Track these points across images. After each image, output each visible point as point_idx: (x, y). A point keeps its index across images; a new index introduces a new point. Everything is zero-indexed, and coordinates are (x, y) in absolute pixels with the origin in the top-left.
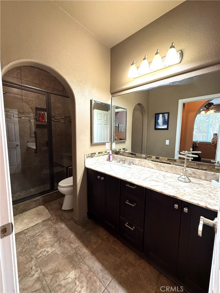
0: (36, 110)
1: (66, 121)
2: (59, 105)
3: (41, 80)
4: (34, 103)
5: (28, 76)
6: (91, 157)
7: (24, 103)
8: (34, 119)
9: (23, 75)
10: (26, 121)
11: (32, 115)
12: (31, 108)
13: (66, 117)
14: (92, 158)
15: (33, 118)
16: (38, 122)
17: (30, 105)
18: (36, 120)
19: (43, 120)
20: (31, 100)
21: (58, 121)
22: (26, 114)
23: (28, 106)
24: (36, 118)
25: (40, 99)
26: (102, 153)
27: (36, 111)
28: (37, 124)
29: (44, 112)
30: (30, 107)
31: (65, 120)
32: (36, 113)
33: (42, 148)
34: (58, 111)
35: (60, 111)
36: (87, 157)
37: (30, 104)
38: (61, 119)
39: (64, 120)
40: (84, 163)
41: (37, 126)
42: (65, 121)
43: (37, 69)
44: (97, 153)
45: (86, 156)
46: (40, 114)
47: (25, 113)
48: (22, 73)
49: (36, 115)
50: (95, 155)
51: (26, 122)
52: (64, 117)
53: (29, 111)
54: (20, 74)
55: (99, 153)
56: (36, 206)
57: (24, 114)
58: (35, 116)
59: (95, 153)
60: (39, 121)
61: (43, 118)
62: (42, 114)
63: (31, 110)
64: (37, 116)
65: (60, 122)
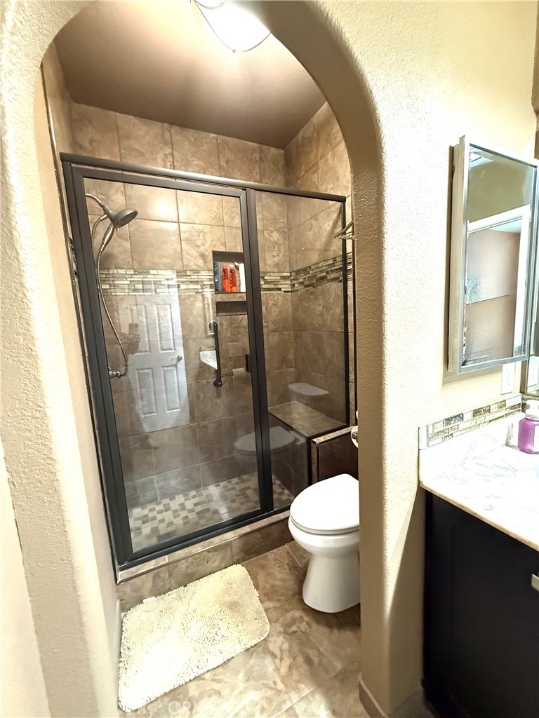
0: (214, 260)
1: (296, 285)
2: (276, 236)
3: (225, 165)
4: (209, 240)
5: (191, 159)
6: (443, 435)
7: (183, 243)
8: (211, 286)
9: (177, 161)
10: (190, 296)
11: (206, 276)
12: (203, 256)
13: (298, 272)
14: (450, 441)
15: (209, 283)
16: (220, 295)
17: (198, 246)
18: (216, 290)
19: (234, 289)
20: (202, 231)
21: (272, 286)
22: (190, 276)
23: (194, 252)
24: (215, 282)
25: (223, 226)
26: (487, 410)
27: (214, 264)
28: (219, 300)
29: (237, 264)
30: (198, 252)
31: (294, 282)
32: (214, 267)
33: (234, 370)
34: (274, 257)
35: (278, 255)
36: (429, 439)
37: (199, 243)
38: (282, 281)
39: (289, 282)
40: (416, 468)
41: (221, 307)
42: (293, 285)
43: (212, 135)
44: (468, 416)
45: (423, 432)
46: (224, 271)
47: (188, 273)
48: (176, 154)
49: (215, 273)
50: (462, 425)
51: (192, 299)
52: (288, 274)
53: (198, 266)
54: (170, 158)
55: (476, 412)
56: (223, 565)
57: (186, 275)
58: (212, 277)
59: (460, 417)
60: (224, 291)
61: (233, 283)
62: (231, 271)
63: (201, 262)
64: (218, 279)
65: (280, 289)
